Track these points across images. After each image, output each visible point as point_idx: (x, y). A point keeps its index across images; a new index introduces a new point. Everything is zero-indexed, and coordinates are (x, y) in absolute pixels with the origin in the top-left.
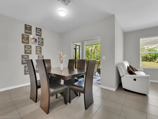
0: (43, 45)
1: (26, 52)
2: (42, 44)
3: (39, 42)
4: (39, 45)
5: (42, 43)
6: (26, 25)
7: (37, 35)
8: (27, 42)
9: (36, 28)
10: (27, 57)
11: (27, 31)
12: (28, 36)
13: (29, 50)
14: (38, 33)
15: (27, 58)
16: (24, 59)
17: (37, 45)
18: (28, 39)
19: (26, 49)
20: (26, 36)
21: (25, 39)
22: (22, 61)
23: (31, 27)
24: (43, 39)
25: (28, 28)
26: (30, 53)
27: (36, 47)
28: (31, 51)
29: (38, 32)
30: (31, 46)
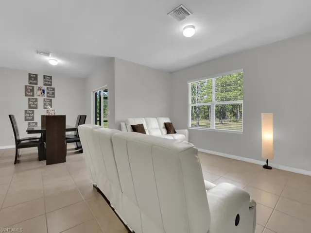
0: (54, 97)
1: (30, 106)
2: (52, 96)
3: (48, 93)
4: (47, 96)
5: (53, 94)
6: (30, 74)
7: (45, 85)
8: (31, 94)
9: (44, 76)
10: (31, 112)
11: (32, 81)
12: (33, 87)
13: (34, 104)
14: (47, 83)
15: (31, 114)
16: (28, 115)
17: (46, 97)
18: (32, 90)
19: (31, 103)
20: (31, 88)
21: (29, 91)
22: (26, 117)
23: (36, 76)
24: (54, 89)
25: (33, 78)
26: (36, 108)
27: (44, 99)
28: (37, 105)
29: (46, 81)
30: (36, 100)
